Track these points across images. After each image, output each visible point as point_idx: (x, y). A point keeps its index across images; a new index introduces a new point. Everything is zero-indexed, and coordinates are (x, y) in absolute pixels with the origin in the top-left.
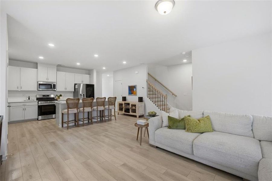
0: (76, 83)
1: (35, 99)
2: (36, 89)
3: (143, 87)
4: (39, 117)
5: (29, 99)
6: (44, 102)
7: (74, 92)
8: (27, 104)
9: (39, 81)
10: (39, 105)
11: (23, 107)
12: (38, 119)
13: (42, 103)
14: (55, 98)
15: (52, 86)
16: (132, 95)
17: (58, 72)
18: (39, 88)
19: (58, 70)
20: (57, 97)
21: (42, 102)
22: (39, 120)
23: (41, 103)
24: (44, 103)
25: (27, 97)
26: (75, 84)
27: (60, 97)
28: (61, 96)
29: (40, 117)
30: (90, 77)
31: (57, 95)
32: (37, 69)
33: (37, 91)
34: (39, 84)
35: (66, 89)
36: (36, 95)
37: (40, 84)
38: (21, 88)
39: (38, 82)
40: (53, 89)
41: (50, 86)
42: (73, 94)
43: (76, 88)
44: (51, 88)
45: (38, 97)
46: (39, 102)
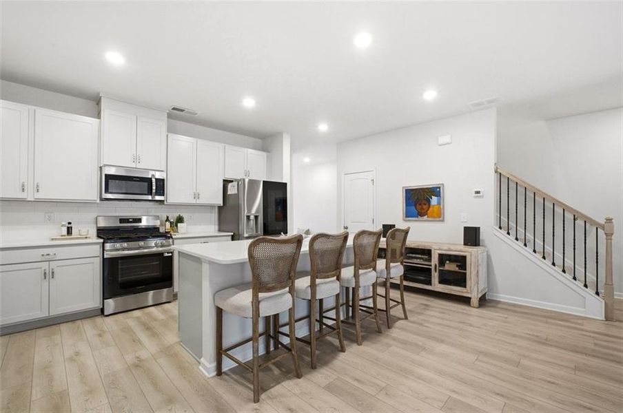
0: (228, 177)
1: (93, 232)
2: (95, 197)
3: (478, 192)
4: (105, 301)
5: (69, 231)
6: (125, 245)
7: (220, 208)
8: (62, 253)
9: (105, 165)
10: (105, 256)
11: (45, 266)
12: (102, 310)
13: (118, 250)
14: (162, 230)
15: (154, 184)
16: (420, 218)
17: (172, 136)
18: (107, 191)
19: (171, 130)
20: (168, 224)
21: (118, 245)
22: (107, 316)
23: (115, 249)
24: (124, 249)
25: (63, 226)
26: (226, 182)
27: (179, 224)
28: (180, 220)
29: (111, 304)
30: (269, 160)
31: (167, 220)
32: (98, 120)
33: (98, 201)
34: (106, 175)
35: (196, 196)
36: (94, 215)
37: (108, 177)
38: (38, 191)
39: (101, 168)
40: (157, 198)
41: (146, 184)
42: (217, 215)
43: (229, 193)
44: (150, 193)
45: (102, 224)
46: (108, 246)
